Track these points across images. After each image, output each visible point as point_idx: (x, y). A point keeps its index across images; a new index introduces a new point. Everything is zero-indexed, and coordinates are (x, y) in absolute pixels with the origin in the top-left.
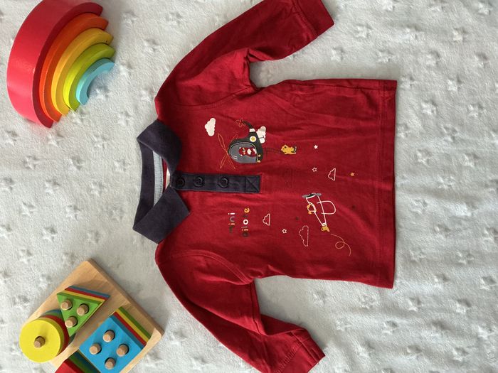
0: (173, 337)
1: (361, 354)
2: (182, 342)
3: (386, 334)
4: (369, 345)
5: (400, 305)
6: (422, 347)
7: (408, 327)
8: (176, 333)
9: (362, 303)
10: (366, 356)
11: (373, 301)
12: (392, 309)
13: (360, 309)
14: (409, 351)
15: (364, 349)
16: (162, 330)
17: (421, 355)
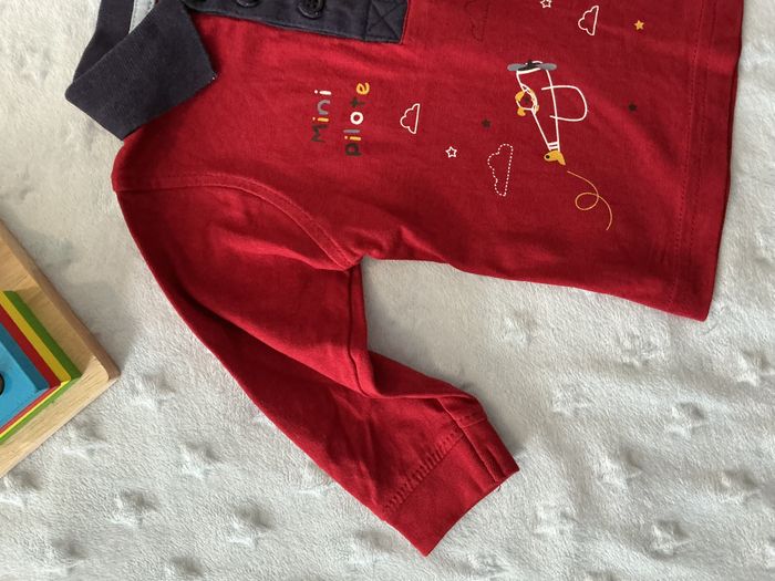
0: (140, 386)
1: (607, 478)
2: (160, 402)
3: (674, 435)
4: (630, 458)
5: (716, 366)
6: (758, 476)
7: (730, 424)
8: (147, 378)
9: (625, 351)
10: (620, 483)
11: (650, 347)
12: (695, 372)
13: (616, 364)
14: (726, 482)
15: (616, 467)
16: (114, 367)
17: (756, 495)
